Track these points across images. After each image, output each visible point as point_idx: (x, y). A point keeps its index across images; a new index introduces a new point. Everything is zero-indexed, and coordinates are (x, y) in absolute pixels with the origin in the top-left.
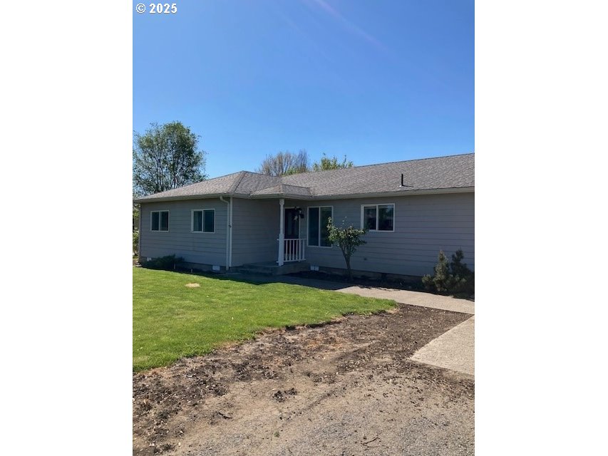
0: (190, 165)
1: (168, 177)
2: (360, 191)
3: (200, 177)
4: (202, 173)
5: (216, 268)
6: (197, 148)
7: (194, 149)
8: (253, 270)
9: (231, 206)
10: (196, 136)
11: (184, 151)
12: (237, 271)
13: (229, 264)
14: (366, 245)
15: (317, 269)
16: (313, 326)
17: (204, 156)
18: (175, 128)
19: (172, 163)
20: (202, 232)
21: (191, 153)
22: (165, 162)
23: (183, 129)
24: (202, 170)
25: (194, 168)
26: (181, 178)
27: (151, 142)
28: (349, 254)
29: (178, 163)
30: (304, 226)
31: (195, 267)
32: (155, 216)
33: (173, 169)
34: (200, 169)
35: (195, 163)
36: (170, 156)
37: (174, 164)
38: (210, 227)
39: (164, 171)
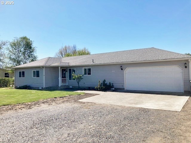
0: (31, 52)
1: (22, 57)
2: (82, 64)
3: (34, 56)
4: (35, 55)
5: (40, 88)
6: (33, 46)
7: (32, 46)
8: (52, 88)
9: (44, 69)
10: (32, 41)
11: (28, 47)
12: (47, 89)
13: (44, 87)
14: (83, 79)
15: (72, 87)
16: (61, 97)
17: (36, 49)
18: (25, 38)
19: (23, 52)
20: (36, 77)
21: (31, 48)
22: (21, 51)
23: (27, 39)
24: (35, 54)
25: (32, 53)
26: (27, 57)
27: (15, 44)
28: (79, 82)
29: (26, 52)
30: (67, 74)
31: (34, 88)
32: (20, 73)
33: (24, 53)
34: (34, 53)
35: (33, 51)
36: (22, 49)
37: (24, 52)
38: (38, 76)
39: (20, 54)
